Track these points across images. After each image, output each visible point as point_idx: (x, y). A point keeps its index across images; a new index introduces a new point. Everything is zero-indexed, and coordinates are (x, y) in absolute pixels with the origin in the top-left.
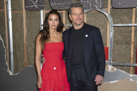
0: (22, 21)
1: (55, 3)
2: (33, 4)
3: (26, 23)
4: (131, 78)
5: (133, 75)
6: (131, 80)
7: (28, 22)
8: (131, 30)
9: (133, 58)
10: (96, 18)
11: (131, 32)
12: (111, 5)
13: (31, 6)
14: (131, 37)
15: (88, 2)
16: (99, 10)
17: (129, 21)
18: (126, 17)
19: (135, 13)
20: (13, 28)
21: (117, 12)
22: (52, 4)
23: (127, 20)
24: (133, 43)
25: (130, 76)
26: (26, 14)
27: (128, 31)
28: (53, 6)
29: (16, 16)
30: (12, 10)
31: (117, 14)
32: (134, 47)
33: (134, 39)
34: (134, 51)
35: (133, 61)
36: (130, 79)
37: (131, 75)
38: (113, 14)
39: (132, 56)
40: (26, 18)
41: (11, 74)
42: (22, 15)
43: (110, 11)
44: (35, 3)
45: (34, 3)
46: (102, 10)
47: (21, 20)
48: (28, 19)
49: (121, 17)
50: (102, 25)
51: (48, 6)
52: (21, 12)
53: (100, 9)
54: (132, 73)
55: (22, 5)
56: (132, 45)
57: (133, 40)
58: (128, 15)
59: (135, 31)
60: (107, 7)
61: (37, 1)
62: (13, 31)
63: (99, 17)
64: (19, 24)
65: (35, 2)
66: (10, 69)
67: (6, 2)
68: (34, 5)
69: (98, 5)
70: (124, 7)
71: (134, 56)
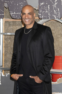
1: (14, 12)
10: (54, 27)
15: (47, 12)
16: (57, 20)
22: (12, 13)
28: (13, 15)
46: (60, 20)
50: (61, 34)
51: (8, 14)
53: (59, 19)
63: (58, 26)
69: (57, 15)
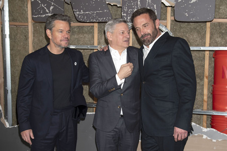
0: (27, 39)
2: (45, 12)
3: (34, 42)
4: (205, 133)
5: (208, 129)
6: (205, 137)
7: (36, 40)
8: (205, 56)
9: (208, 101)
11: (204, 59)
12: (171, 16)
13: (41, 14)
14: (204, 66)
17: (201, 41)
18: (195, 35)
19: (211, 30)
20: (11, 50)
21: (181, 27)
23: (198, 39)
24: (206, 77)
25: (203, 131)
26: (34, 27)
27: (199, 57)
29: (17, 29)
30: (10, 21)
31: (182, 30)
32: (208, 83)
33: (209, 70)
34: (208, 89)
35: (208, 105)
36: (202, 136)
37: (205, 130)
38: (176, 29)
39: (205, 98)
40: (34, 34)
41: (7, 125)
42: (26, 29)
43: (171, 24)
44: (49, 11)
45: (47, 11)
47: (25, 36)
48: (36, 35)
49: (187, 35)
52: (26, 24)
54: (205, 124)
55: (27, 12)
56: (206, 80)
57: (207, 73)
58: (199, 32)
59: (210, 57)
60: (165, 19)
61: (52, 8)
62: (11, 55)
64: (22, 43)
65: (49, 9)
66: (6, 118)
67: (1, 8)
68: (48, 13)
70: (194, 19)
71: (208, 98)
